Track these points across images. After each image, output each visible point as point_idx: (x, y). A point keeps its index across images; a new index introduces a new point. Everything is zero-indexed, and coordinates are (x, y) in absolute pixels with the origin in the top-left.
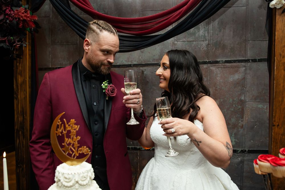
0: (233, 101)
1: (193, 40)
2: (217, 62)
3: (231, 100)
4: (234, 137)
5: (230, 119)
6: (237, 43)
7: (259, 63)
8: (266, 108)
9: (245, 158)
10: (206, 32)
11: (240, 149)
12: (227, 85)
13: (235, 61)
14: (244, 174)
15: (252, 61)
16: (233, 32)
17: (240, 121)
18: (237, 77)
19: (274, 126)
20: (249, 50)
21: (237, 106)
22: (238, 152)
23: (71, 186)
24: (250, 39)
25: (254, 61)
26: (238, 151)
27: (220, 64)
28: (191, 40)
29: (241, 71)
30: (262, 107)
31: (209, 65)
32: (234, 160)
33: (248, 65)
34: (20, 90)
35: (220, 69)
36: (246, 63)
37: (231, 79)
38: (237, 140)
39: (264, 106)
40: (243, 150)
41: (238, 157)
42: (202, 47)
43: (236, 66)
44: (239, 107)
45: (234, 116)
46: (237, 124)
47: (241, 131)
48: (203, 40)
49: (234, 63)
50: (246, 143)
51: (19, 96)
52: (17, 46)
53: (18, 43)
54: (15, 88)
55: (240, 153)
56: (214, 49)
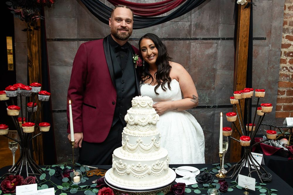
0: (208, 69)
2: (196, 39)
3: (206, 69)
4: (208, 97)
5: (205, 83)
6: (212, 25)
7: (227, 41)
8: (231, 74)
9: (216, 112)
10: (189, 15)
11: (212, 105)
12: (204, 57)
13: (210, 39)
14: (215, 124)
15: (222, 39)
16: (209, 17)
17: (212, 84)
18: (211, 51)
19: (237, 84)
20: (220, 31)
21: (210, 72)
23: (146, 107)
24: (221, 23)
25: (223, 39)
27: (199, 41)
28: (177, 21)
29: (214, 46)
31: (191, 41)
32: (208, 114)
33: (219, 42)
34: (34, 59)
35: (199, 44)
36: (218, 41)
38: (210, 98)
39: (229, 73)
40: (214, 106)
41: (211, 112)
42: (186, 27)
43: (211, 43)
44: (212, 73)
45: (209, 81)
46: (210, 86)
47: (213, 91)
48: (186, 21)
49: (209, 40)
50: (216, 100)
51: (34, 64)
52: (36, 19)
53: (36, 16)
54: (29, 56)
55: (212, 108)
56: (195, 29)
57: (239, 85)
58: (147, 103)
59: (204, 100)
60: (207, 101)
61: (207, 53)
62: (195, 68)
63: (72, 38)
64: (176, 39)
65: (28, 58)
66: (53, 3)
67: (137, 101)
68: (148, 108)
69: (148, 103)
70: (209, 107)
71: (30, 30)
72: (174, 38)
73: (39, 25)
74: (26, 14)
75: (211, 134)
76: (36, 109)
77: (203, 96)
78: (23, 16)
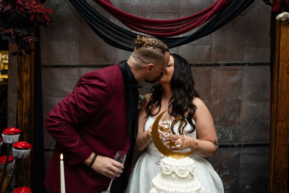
0: (232, 100)
1: (197, 44)
2: (218, 65)
3: (230, 100)
4: (232, 134)
5: (229, 117)
6: (235, 48)
7: (254, 66)
9: (242, 152)
10: (209, 37)
11: (237, 144)
12: (226, 86)
13: (233, 65)
14: (241, 166)
15: (248, 65)
16: (233, 38)
17: (237, 119)
18: (235, 79)
20: (245, 55)
21: (235, 105)
22: (236, 147)
24: (246, 45)
25: (250, 64)
26: (235, 145)
27: (221, 67)
28: (195, 44)
29: (238, 73)
30: (256, 106)
31: (211, 67)
32: (231, 154)
33: (244, 69)
34: (25, 89)
35: (220, 71)
36: (243, 67)
37: (230, 81)
38: (235, 136)
39: (257, 105)
40: (240, 144)
41: (235, 152)
42: (205, 50)
43: (234, 69)
44: (237, 106)
45: (233, 114)
46: (234, 121)
47: (238, 127)
48: (206, 44)
50: (242, 138)
51: (24, 96)
52: (28, 40)
53: (28, 37)
54: (18, 86)
55: (237, 147)
56: (216, 53)
57: (280, 122)
58: (188, 170)
59: (227, 138)
60: (231, 139)
61: (230, 82)
62: (217, 99)
63: (73, 64)
64: (194, 65)
65: (18, 88)
66: (49, 20)
67: (172, 167)
68: (190, 178)
69: (191, 171)
70: (233, 146)
71: (21, 54)
72: (192, 64)
73: (33, 47)
74: (16, 34)
75: (235, 179)
76: (13, 165)
77: (226, 132)
78: (13, 37)
